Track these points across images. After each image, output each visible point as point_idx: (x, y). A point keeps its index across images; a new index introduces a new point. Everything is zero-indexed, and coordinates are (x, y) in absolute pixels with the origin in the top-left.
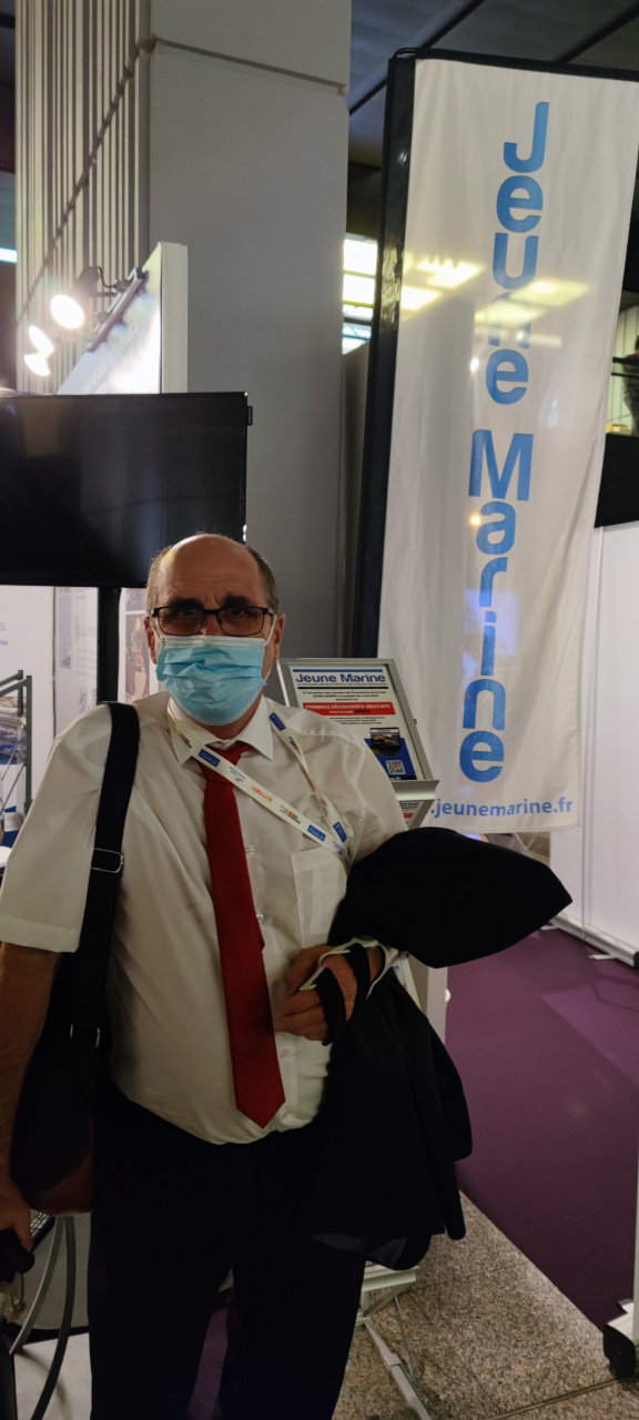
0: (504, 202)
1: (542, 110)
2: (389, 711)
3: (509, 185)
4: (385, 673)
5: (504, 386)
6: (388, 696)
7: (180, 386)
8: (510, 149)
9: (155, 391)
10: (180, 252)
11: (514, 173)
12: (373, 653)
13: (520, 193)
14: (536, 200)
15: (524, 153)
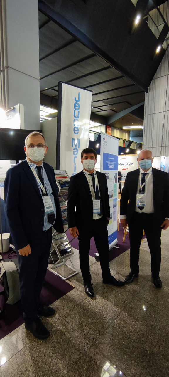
0: (75, 106)
1: (79, 94)
2: (67, 177)
3: (75, 104)
4: (65, 172)
5: (76, 132)
6: (66, 175)
7: (23, 128)
8: (75, 99)
9: (19, 129)
10: (22, 106)
11: (76, 102)
12: (59, 170)
13: (77, 105)
14: (79, 106)
15: (77, 99)
